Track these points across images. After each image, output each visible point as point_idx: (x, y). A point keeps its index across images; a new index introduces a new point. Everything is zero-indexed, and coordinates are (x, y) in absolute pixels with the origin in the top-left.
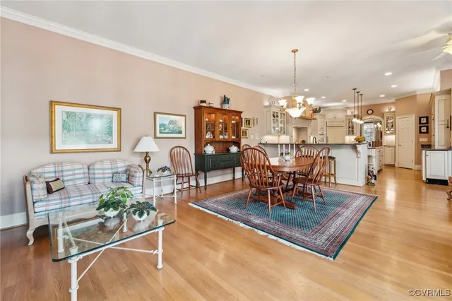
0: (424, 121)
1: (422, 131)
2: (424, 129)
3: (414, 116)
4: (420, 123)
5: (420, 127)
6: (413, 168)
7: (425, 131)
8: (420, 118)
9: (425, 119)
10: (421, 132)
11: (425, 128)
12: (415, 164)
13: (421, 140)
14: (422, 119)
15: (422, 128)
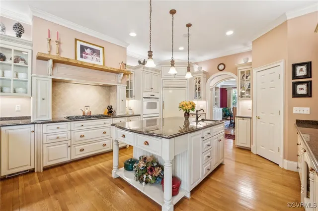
0: (301, 71)
1: (299, 92)
2: (302, 89)
3: (282, 64)
4: (294, 76)
5: (294, 85)
6: (281, 166)
7: (304, 92)
8: (294, 66)
9: (304, 68)
10: (295, 95)
11: (304, 86)
12: (284, 158)
13: (297, 110)
14: (298, 68)
15: (299, 87)
